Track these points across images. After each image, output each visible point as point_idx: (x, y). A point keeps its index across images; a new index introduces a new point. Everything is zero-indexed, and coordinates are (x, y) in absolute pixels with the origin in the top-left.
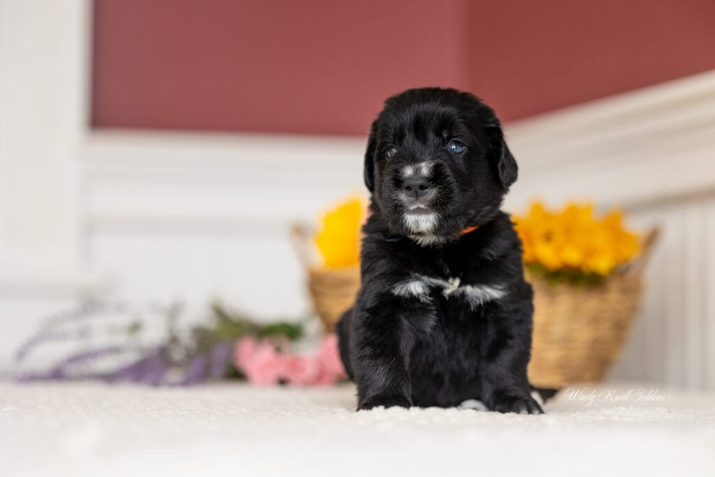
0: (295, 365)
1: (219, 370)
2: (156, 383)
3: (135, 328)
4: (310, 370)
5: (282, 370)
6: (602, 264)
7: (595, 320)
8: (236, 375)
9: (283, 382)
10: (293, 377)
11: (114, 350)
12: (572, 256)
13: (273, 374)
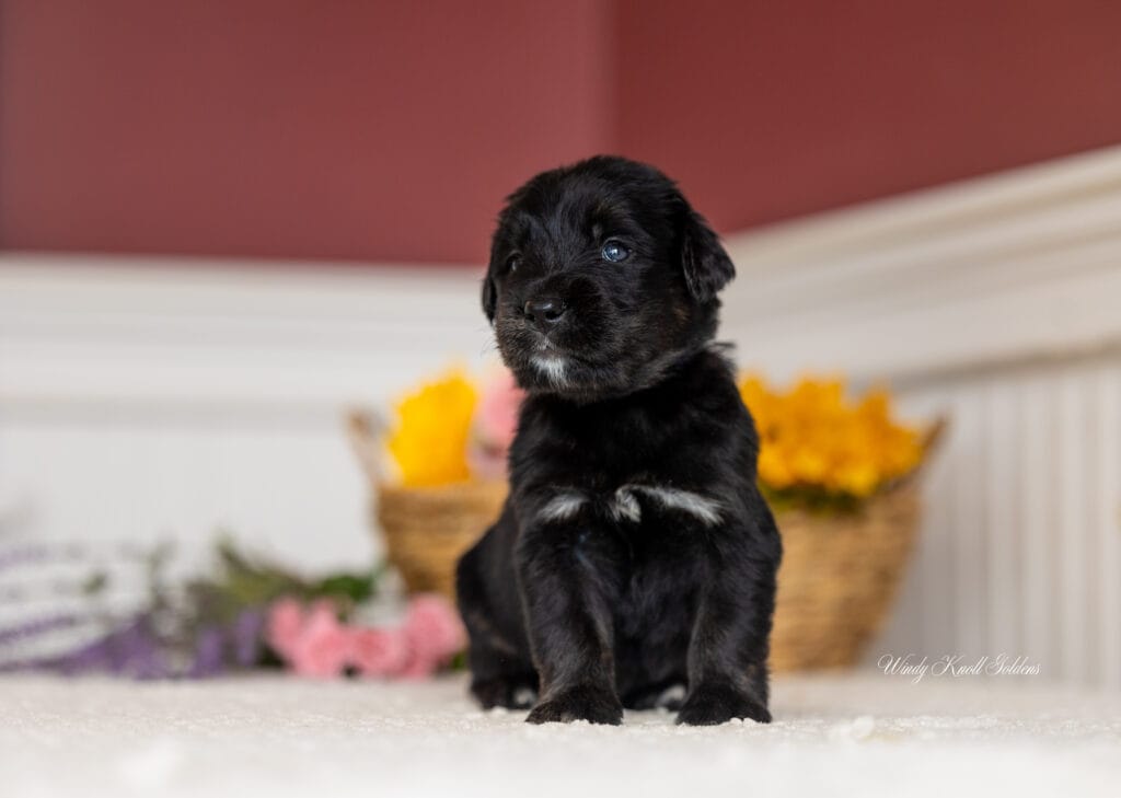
0: (371, 642)
1: (247, 652)
2: (147, 676)
3: (97, 584)
4: (394, 652)
5: (351, 653)
6: (859, 478)
7: (846, 568)
8: (271, 661)
9: (351, 672)
10: (366, 664)
11: (66, 622)
12: (811, 465)
13: (336, 658)
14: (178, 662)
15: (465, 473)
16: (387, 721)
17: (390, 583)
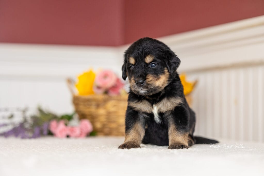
0: (72, 130)
1: (45, 132)
2: (23, 138)
3: (11, 117)
4: (78, 132)
5: (68, 132)
8: (51, 134)
9: (68, 136)
10: (71, 135)
11: (5, 125)
13: (65, 134)
14: (30, 134)
15: (92, 93)
16: (78, 149)
17: (76, 117)
